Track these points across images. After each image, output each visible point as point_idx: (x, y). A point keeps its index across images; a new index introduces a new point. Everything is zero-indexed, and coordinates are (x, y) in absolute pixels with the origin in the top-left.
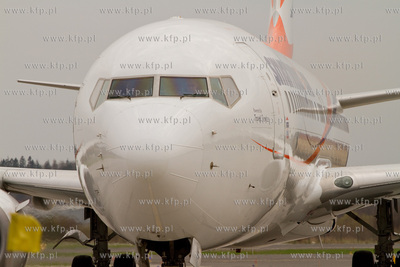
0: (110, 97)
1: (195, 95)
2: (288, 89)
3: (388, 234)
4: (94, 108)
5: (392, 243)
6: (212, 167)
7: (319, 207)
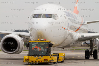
0: (34, 18)
1: (49, 18)
2: (69, 17)
3: (92, 46)
4: (31, 20)
5: (93, 48)
6: (52, 31)
7: (78, 41)
